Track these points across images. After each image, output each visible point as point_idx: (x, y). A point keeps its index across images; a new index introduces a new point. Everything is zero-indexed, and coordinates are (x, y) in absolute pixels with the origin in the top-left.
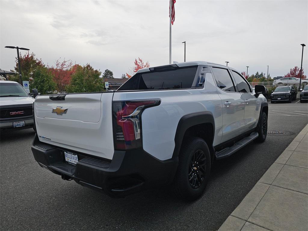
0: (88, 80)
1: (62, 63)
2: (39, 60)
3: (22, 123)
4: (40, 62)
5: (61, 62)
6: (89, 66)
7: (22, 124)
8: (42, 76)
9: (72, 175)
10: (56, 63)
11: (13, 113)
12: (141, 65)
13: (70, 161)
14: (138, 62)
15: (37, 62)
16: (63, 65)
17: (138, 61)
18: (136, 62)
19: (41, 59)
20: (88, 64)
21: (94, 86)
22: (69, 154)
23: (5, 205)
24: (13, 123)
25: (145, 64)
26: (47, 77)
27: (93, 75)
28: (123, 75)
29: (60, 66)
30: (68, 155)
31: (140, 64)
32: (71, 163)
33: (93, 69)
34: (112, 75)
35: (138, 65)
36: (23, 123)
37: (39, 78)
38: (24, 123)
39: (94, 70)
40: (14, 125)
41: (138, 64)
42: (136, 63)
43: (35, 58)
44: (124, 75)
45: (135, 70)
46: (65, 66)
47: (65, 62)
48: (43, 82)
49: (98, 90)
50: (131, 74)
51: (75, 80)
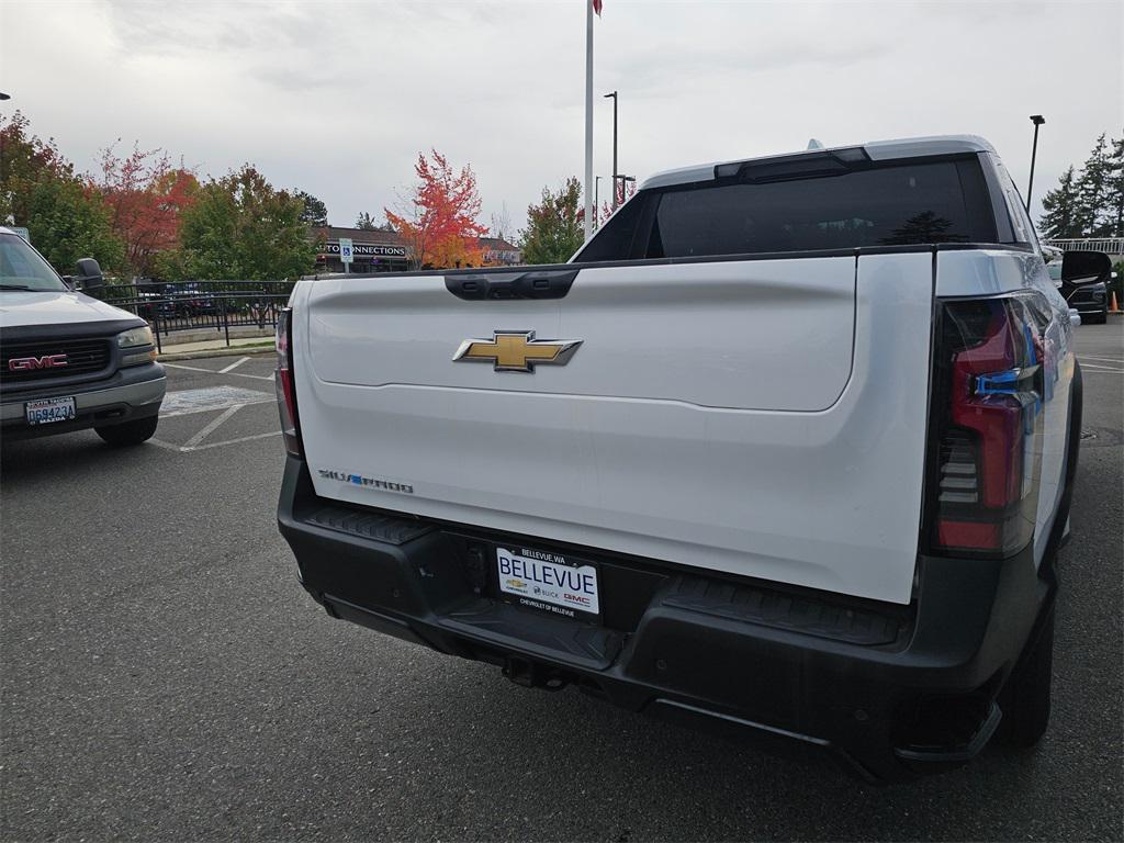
0: (253, 230)
1: (128, 161)
2: (45, 142)
3: (63, 407)
4: (48, 153)
5: (123, 155)
6: (250, 175)
7: (62, 412)
8: (64, 209)
9: (602, 671)
10: (104, 162)
11: (24, 362)
12: (443, 180)
13: (531, 594)
14: (428, 168)
15: (37, 150)
16: (128, 169)
17: (431, 163)
18: (424, 165)
19: (54, 142)
20: (250, 167)
21: (275, 256)
22: (529, 562)
23: (166, 807)
24: (26, 405)
25: (457, 175)
26: (85, 213)
27: (271, 211)
28: (364, 214)
29: (121, 174)
30: (521, 565)
31: (440, 172)
32: (540, 602)
33: (269, 186)
34: (322, 216)
35: (430, 179)
36: (67, 404)
37: (51, 217)
38: (72, 404)
39: (277, 189)
40: (31, 416)
41: (431, 172)
42: (423, 170)
43: (28, 135)
44: (367, 215)
45: (419, 199)
46: (138, 175)
47: (137, 157)
48: (68, 234)
49: (293, 270)
50: (403, 211)
51: (200, 232)
